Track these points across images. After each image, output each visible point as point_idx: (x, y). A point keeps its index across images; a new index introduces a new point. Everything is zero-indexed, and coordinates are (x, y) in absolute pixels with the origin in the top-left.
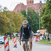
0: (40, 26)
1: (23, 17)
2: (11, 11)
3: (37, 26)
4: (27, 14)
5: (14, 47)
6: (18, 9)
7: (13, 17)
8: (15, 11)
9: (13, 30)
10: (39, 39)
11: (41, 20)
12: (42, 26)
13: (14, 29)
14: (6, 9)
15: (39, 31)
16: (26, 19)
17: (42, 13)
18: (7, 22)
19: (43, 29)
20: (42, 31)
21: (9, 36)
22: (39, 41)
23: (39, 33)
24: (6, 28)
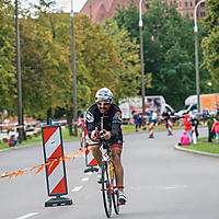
0: (197, 78)
1: (123, 41)
2: (72, 15)
3: (185, 77)
4: (141, 24)
5: (86, 171)
6: (102, 6)
7: (79, 42)
8: (88, 15)
9: (80, 97)
11: (204, 53)
12: (210, 77)
14: (48, 6)
15: (196, 102)
18: (56, 63)
19: (213, 92)
20: (208, 100)
21: (64, 124)
22: (195, 142)
23: (194, 107)
24: (49, 88)
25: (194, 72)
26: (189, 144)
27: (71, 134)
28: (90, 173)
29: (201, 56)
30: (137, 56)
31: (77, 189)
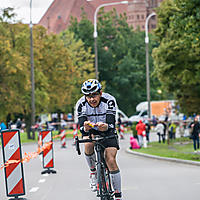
0: (148, 86)
2: (31, 26)
3: (137, 85)
4: (95, 35)
5: (43, 173)
6: (60, 18)
7: (38, 51)
9: (39, 102)
10: (145, 138)
12: (160, 85)
13: (43, 97)
14: (9, 17)
15: (147, 108)
16: (93, 56)
17: (159, 30)
18: (15, 71)
19: (162, 99)
20: (157, 107)
22: (145, 146)
23: (145, 114)
24: (9, 94)
25: (145, 80)
26: (140, 148)
27: (29, 137)
28: (47, 175)
29: (151, 65)
30: (92, 65)
31: (34, 189)
